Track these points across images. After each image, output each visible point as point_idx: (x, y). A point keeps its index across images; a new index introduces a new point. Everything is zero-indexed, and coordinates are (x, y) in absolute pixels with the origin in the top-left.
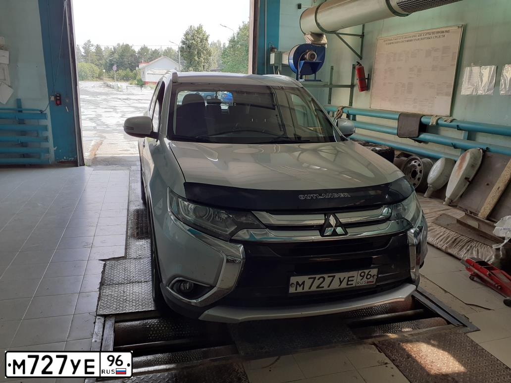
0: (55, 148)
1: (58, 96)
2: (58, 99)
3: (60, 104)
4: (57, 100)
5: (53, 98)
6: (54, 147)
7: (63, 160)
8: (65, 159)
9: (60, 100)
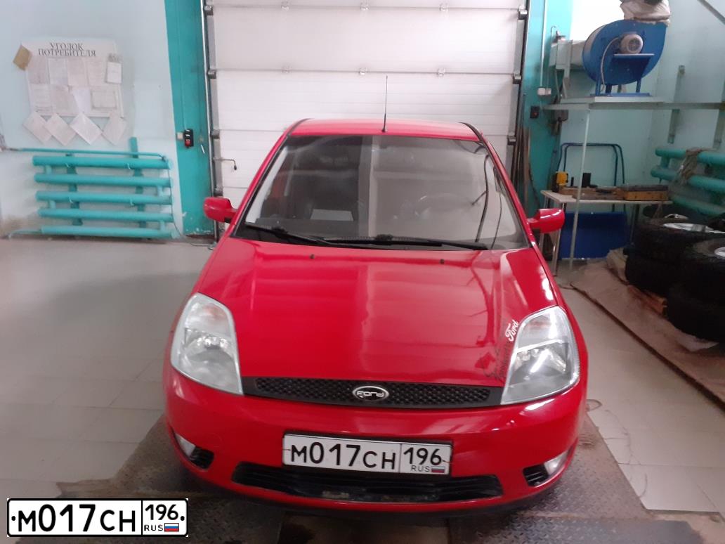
0: (184, 215)
1: (188, 133)
2: (188, 138)
3: (191, 144)
4: (185, 137)
5: (180, 136)
6: (183, 211)
7: (195, 233)
8: (197, 232)
9: (191, 138)
